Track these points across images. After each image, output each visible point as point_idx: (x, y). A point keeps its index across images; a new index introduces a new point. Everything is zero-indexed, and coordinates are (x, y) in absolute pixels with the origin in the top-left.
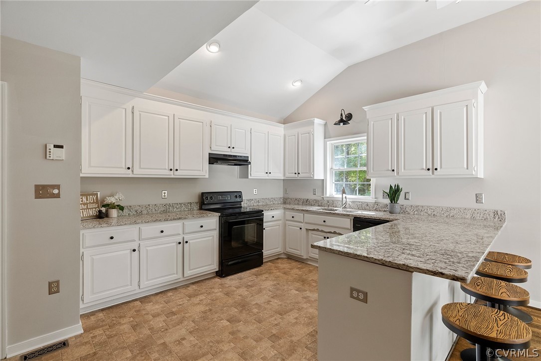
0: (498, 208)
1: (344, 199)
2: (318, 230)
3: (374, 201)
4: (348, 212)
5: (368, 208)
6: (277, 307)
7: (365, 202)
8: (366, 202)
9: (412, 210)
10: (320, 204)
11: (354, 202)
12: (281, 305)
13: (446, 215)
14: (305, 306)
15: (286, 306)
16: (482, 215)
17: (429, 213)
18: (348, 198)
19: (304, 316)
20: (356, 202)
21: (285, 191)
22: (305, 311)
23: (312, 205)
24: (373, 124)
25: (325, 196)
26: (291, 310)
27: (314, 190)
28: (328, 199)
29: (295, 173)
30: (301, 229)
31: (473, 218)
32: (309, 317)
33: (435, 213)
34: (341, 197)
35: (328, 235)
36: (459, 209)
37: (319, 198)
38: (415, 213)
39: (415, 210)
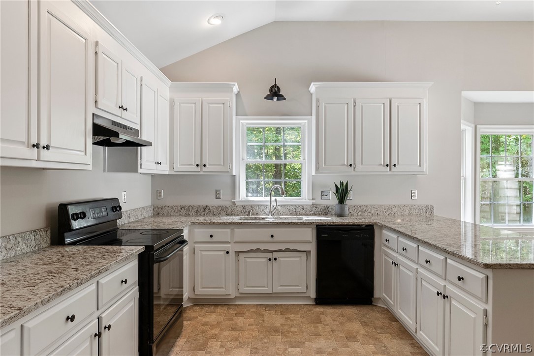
0: (429, 203)
1: (274, 204)
2: (258, 250)
3: (311, 202)
4: (281, 219)
5: (304, 212)
7: (300, 205)
8: (302, 205)
9: (356, 210)
10: (229, 212)
11: (285, 205)
13: (388, 213)
16: (417, 210)
17: (373, 212)
18: (280, 201)
20: (287, 205)
21: (156, 194)
23: (214, 215)
24: (325, 107)
25: (237, 199)
27: (216, 191)
28: (242, 204)
29: (198, 165)
30: (228, 252)
31: (410, 214)
33: (378, 212)
34: (269, 200)
35: (276, 255)
36: (399, 206)
37: (227, 204)
38: (359, 214)
39: (358, 211)
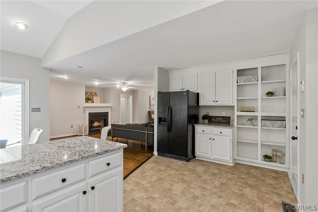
6: (164, 182)
12: (162, 184)
14: (147, 185)
15: (159, 183)
19: (148, 179)
22: (147, 182)
26: (155, 181)
32: (145, 179)
